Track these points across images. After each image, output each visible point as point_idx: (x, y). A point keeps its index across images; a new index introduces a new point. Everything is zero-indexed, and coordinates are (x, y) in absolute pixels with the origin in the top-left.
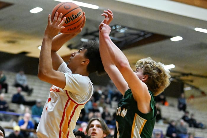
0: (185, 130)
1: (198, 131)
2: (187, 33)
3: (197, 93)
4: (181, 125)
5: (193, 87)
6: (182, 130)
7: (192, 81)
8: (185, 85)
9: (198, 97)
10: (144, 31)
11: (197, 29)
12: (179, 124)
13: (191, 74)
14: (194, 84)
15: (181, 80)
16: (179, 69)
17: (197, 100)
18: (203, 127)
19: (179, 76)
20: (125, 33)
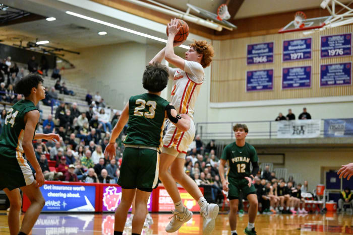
0: (56, 95)
1: (67, 98)
2: (60, 15)
3: (67, 66)
4: (53, 91)
5: (64, 60)
6: (53, 96)
7: (63, 55)
8: (57, 58)
9: (68, 69)
10: (24, 11)
11: (68, 12)
12: (51, 91)
13: (62, 50)
14: (64, 58)
15: (55, 54)
16: (52, 45)
17: (67, 71)
18: (73, 94)
19: (53, 51)
20: (7, 11)
